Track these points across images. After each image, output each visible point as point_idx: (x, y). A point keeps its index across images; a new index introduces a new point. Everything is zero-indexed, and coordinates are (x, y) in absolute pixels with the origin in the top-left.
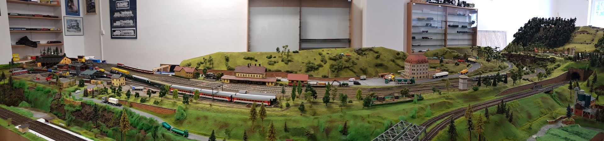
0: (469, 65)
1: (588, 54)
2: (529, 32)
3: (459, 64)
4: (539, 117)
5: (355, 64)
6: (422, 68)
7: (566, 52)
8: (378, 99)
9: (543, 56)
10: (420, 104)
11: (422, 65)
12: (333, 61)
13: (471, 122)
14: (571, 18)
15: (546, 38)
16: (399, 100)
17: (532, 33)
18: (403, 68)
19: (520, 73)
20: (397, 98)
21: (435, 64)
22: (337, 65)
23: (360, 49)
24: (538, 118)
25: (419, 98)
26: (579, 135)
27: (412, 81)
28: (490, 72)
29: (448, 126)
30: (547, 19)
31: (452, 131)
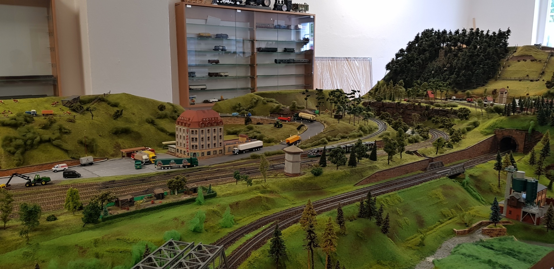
0: (302, 125)
1: (534, 101)
2: (417, 59)
3: (281, 125)
4: (438, 223)
5: (66, 133)
6: (212, 135)
7: (490, 98)
8: (118, 203)
9: (445, 106)
10: (210, 204)
11: (211, 129)
12: (11, 129)
13: (314, 233)
14: (500, 31)
15: (451, 70)
16: (164, 202)
17: (422, 60)
18: (173, 135)
19: (400, 140)
20: (161, 196)
21: (236, 126)
22: (19, 139)
23: (76, 100)
24: (437, 226)
25: (206, 194)
26: (514, 256)
27: (193, 162)
28: (343, 140)
29: (269, 242)
30: (453, 32)
31: (278, 251)
